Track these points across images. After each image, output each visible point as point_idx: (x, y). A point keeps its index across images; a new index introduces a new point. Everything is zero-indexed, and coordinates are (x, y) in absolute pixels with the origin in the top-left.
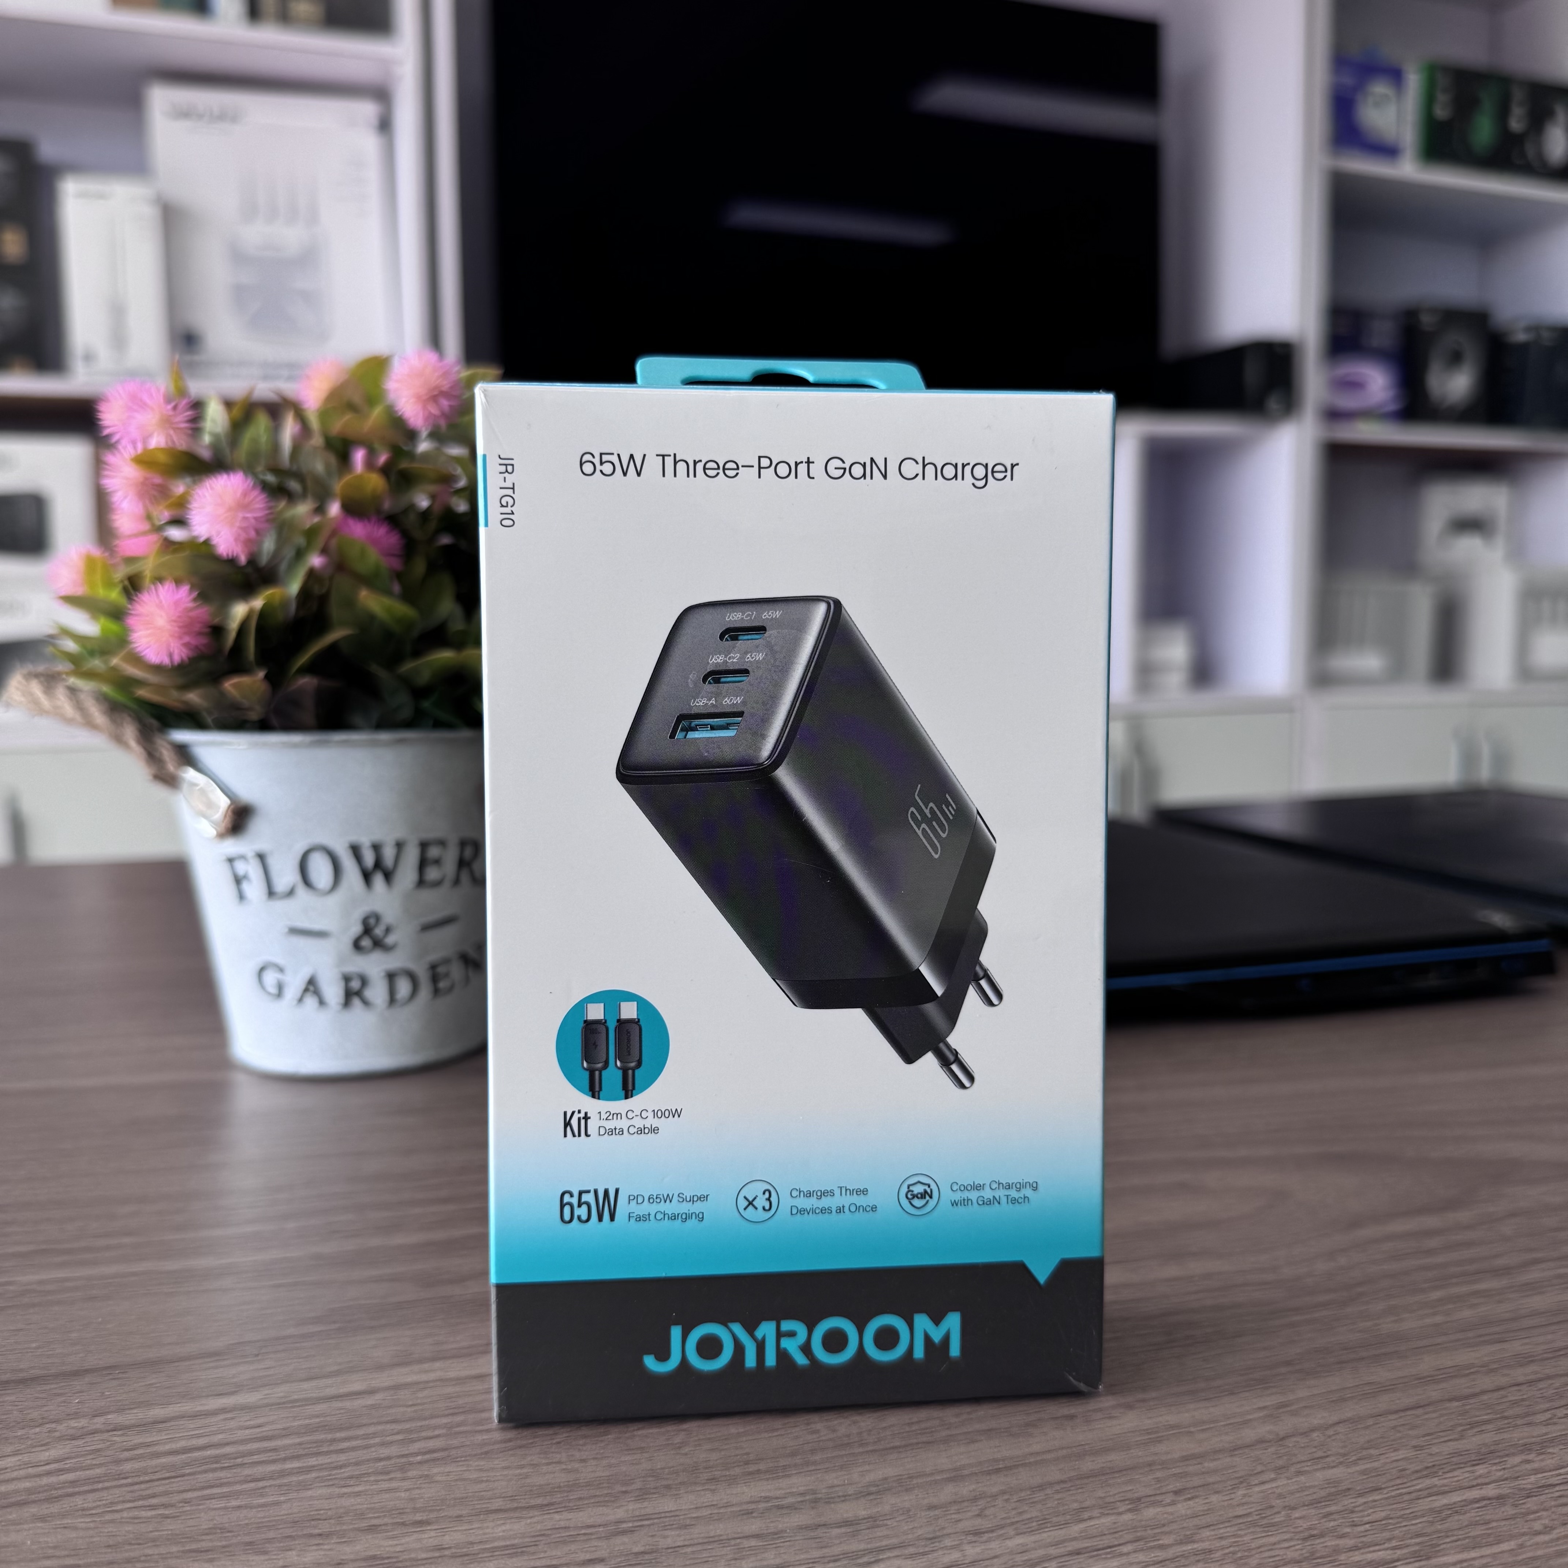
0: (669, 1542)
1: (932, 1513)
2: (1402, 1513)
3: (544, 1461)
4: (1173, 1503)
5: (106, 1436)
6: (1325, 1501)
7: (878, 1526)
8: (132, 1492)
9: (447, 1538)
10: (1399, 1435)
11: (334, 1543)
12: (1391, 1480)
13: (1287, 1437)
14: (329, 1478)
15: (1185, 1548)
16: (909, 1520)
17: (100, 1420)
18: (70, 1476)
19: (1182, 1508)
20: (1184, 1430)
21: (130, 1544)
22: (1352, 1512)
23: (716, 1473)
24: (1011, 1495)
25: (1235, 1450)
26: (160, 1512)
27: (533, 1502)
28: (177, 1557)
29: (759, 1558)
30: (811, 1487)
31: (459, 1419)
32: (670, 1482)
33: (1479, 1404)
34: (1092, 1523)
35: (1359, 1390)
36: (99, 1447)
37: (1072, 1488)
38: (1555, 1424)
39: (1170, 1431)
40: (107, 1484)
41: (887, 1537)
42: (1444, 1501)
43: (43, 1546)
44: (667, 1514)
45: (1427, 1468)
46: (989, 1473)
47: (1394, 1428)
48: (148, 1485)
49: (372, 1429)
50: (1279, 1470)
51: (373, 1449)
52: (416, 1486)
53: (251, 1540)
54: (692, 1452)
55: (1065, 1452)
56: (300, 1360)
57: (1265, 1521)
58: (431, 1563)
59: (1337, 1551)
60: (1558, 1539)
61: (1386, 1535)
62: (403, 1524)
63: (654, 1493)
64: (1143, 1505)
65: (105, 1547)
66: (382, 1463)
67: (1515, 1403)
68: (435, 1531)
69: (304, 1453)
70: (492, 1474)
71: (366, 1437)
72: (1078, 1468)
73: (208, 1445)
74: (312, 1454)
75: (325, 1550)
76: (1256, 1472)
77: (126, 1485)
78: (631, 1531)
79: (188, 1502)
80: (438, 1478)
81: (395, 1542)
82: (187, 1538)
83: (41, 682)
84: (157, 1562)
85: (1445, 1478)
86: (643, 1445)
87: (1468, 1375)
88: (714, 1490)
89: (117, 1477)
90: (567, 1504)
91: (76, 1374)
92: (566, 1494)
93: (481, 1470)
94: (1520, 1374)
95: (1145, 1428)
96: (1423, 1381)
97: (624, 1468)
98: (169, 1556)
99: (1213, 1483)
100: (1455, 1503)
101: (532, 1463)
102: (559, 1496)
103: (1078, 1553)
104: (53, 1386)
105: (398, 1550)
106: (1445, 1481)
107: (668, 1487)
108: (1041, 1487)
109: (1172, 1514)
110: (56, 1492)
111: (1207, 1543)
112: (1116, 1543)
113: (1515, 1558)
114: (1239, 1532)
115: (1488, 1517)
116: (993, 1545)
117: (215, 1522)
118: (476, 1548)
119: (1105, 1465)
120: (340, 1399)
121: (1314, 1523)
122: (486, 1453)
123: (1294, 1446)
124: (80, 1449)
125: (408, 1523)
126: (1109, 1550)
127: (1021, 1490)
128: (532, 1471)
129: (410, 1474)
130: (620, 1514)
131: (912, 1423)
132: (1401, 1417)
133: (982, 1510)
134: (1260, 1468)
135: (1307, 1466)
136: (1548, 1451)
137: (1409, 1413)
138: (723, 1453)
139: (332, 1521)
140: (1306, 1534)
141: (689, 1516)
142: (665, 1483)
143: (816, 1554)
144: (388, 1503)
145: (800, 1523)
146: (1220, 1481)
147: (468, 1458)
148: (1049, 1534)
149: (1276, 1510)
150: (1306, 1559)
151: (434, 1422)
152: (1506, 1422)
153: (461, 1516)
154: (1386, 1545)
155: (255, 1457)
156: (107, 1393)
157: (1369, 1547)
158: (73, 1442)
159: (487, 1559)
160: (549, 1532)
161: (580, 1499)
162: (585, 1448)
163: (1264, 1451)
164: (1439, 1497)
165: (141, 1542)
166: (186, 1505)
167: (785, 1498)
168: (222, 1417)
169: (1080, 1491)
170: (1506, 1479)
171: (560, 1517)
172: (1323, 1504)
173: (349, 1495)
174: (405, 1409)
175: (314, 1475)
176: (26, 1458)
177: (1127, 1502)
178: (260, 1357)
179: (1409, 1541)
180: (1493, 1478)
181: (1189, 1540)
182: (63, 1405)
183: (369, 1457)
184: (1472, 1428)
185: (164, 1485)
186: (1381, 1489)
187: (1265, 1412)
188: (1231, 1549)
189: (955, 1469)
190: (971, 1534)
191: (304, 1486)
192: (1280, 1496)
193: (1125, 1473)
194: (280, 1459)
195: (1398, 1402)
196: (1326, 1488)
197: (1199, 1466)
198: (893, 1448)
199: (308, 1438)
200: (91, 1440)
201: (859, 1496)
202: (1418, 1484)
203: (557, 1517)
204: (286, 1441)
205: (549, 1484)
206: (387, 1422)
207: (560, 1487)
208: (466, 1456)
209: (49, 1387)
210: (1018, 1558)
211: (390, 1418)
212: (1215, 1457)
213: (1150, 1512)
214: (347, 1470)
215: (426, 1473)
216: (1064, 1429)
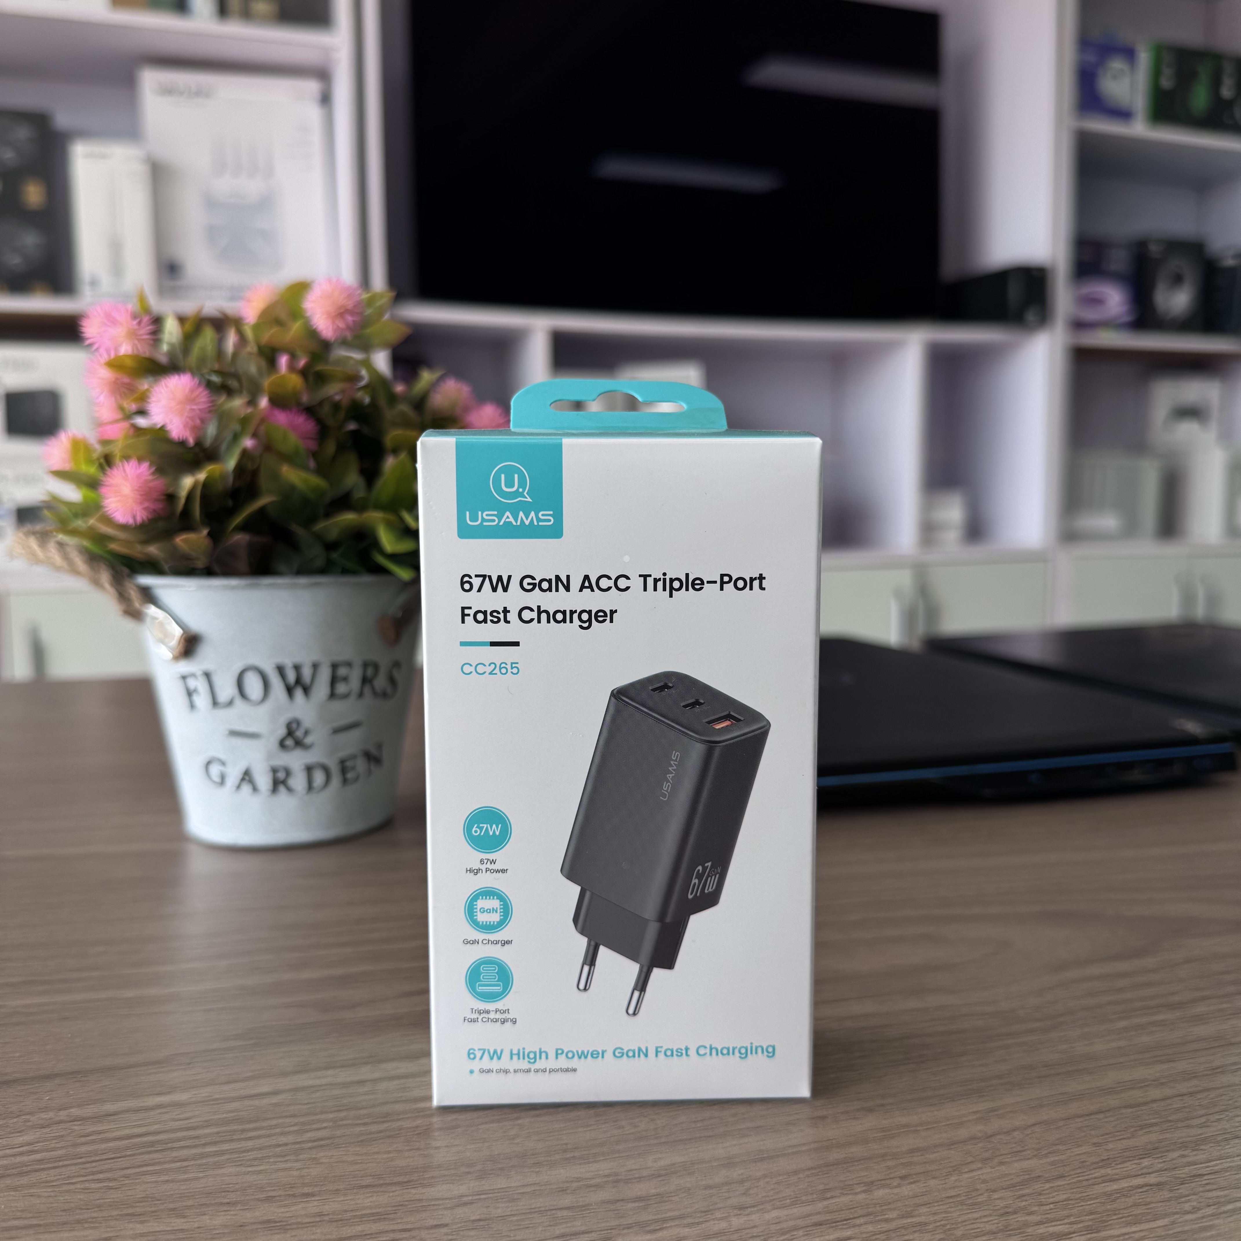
0: (500, 1212)
1: (707, 1192)
2: (1080, 1195)
3: (406, 1148)
4: (899, 1186)
5: (68, 1125)
6: (1019, 1186)
7: (664, 1202)
8: (84, 1169)
9: (326, 1207)
10: (1083, 1134)
11: (238, 1210)
12: (1074, 1170)
13: (993, 1135)
14: (238, 1159)
15: (905, 1222)
16: (689, 1197)
17: (64, 1113)
18: (38, 1156)
19: (906, 1190)
21: (81, 1209)
22: (1040, 1194)
23: (541, 1159)
24: (771, 1178)
25: (952, 1144)
26: (105, 1185)
27: (396, 1180)
28: (116, 1219)
29: (569, 1225)
30: (614, 1171)
31: (343, 1114)
32: (504, 1166)
33: (1148, 1110)
34: (834, 1201)
35: (1054, 1099)
36: (62, 1133)
37: (820, 1174)
38: (1208, 1126)
39: (901, 1129)
40: (66, 1163)
41: (670, 1210)
42: (1115, 1186)
43: (13, 1209)
44: (500, 1190)
45: (1103, 1160)
46: (755, 1161)
47: (1079, 1128)
48: (97, 1164)
49: (274, 1122)
50: (985, 1160)
51: (274, 1137)
52: (305, 1167)
53: (175, 1207)
54: (523, 1142)
55: (817, 1145)
56: (222, 1068)
57: (970, 1201)
58: (313, 1226)
59: (1026, 1225)
60: (1203, 1217)
61: (1066, 1212)
62: (294, 1196)
63: (491, 1174)
64: (875, 1187)
65: (61, 1211)
66: (280, 1149)
67: (1178, 1110)
68: (318, 1202)
69: (220, 1140)
70: (364, 1158)
71: (270, 1127)
72: (826, 1158)
73: (145, 1133)
74: (227, 1141)
75: (232, 1215)
76: (966, 1162)
77: (81, 1163)
78: (471, 1203)
79: (128, 1177)
80: (324, 1161)
81: (286, 1210)
82: (125, 1204)
83: (37, 538)
84: (101, 1223)
85: (1117, 1169)
87: (1141, 1087)
88: (538, 1172)
89: (74, 1157)
90: (422, 1182)
91: (49, 1077)
92: (420, 1174)
93: (357, 1155)
94: (1183, 1087)
95: (882, 1127)
96: (1106, 1091)
97: (468, 1154)
98: (110, 1218)
99: (932, 1171)
100: (1123, 1188)
101: (397, 1149)
102: (416, 1175)
103: (820, 1224)
104: (29, 1087)
105: (288, 1216)
106: (1116, 1171)
107: (502, 1169)
108: (795, 1173)
109: (897, 1194)
110: (26, 1168)
111: (923, 1218)
112: (850, 1217)
113: (1167, 1232)
114: (949, 1209)
115: (1148, 1200)
116: (753, 1217)
117: (148, 1192)
118: (349, 1214)
119: (847, 1156)
120: (251, 1098)
121: (1009, 1202)
122: (362, 1141)
123: (999, 1142)
124: (47, 1136)
125: (296, 1195)
126: (845, 1222)
127: (780, 1175)
128: (397, 1155)
129: (301, 1157)
130: (463, 1189)
131: (698, 1121)
132: (1085, 1120)
133: (748, 1190)
134: (970, 1159)
135: (1008, 1158)
136: (1201, 1148)
137: (1093, 1117)
138: (547, 1143)
139: (239, 1193)
140: (1002, 1211)
141: (518, 1192)
142: (499, 1166)
143: (614, 1223)
144: (283, 1179)
145: (603, 1199)
146: (937, 1169)
147: (347, 1145)
148: (799, 1209)
149: (980, 1192)
150: (1001, 1230)
151: (323, 1117)
152: (1170, 1124)
153: (338, 1190)
154: (1066, 1221)
155: (182, 1143)
156: (71, 1092)
157: (1052, 1222)
158: (42, 1130)
159: (356, 1223)
160: (407, 1203)
161: (433, 1178)
162: (439, 1138)
163: (974, 1146)
164: (1111, 1183)
165: (89, 1207)
166: (126, 1179)
167: (593, 1178)
168: (159, 1111)
169: (826, 1175)
170: (1166, 1170)
171: (416, 1191)
172: (1018, 1187)
173: (254, 1173)
174: (302, 1106)
175: (227, 1157)
177: (862, 1185)
178: (191, 1066)
179: (1083, 1218)
180: (1156, 1169)
181: (909, 1215)
182: (36, 1101)
183: (270, 1144)
184: (1141, 1129)
185: (110, 1163)
186: (1064, 1177)
187: (978, 1115)
188: (942, 1223)
189: (729, 1158)
190: (737, 1208)
191: (219, 1166)
192: (984, 1181)
193: (862, 1162)
194: (201, 1144)
195: (1084, 1108)
196: (1021, 1175)
197: (923, 1157)
198: (680, 1140)
199: (224, 1128)
200: (55, 1128)
201: (651, 1177)
202: (1095, 1173)
203: (413, 1191)
204: (207, 1131)
205: (409, 1166)
206: (286, 1117)
207: (417, 1168)
208: (346, 1144)
209: (26, 1087)
210: (773, 1228)
211: (289, 1114)
212: (935, 1150)
213: (880, 1193)
214: (253, 1153)
215: (314, 1156)
216: (817, 1127)
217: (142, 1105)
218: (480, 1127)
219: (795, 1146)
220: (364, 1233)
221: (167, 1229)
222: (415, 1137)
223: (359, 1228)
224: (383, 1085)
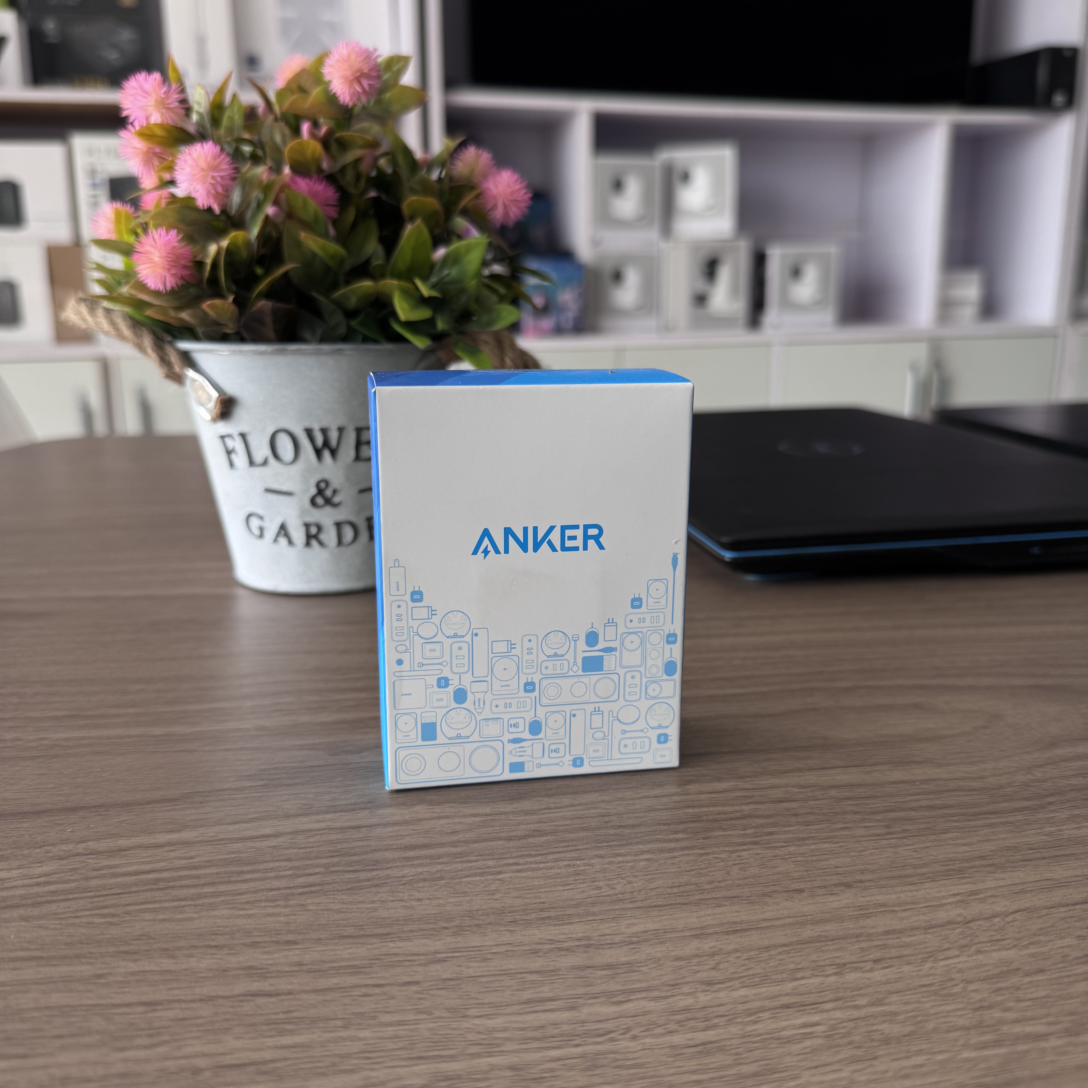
0: (471, 972)
1: (677, 964)
2: (1060, 993)
3: (391, 899)
4: (871, 970)
5: (83, 858)
6: (997, 978)
7: (633, 972)
8: (92, 903)
9: (306, 957)
10: (1067, 925)
11: (225, 954)
12: (1054, 964)
13: (973, 920)
15: (874, 1010)
16: (659, 968)
17: (83, 846)
18: (52, 888)
19: (878, 975)
20: (890, 909)
21: (82, 943)
22: (1018, 989)
23: (517, 917)
24: (742, 953)
25: (930, 928)
26: (107, 920)
27: (376, 931)
28: (112, 956)
29: (537, 990)
30: (586, 935)
31: (336, 860)
32: (481, 922)
34: (803, 982)
35: (1039, 885)
36: (77, 866)
37: (792, 952)
39: (878, 909)
40: (76, 896)
41: (639, 981)
43: (21, 940)
44: (474, 949)
46: (728, 933)
47: (1063, 919)
48: (103, 898)
49: (271, 865)
50: (963, 948)
51: (268, 881)
52: (292, 913)
53: (167, 947)
54: (502, 899)
55: (791, 920)
56: (231, 808)
57: (944, 992)
58: (291, 976)
59: (1001, 1022)
61: (1043, 1011)
62: (277, 942)
63: (467, 931)
64: (847, 971)
65: (64, 944)
66: (272, 893)
68: (298, 950)
69: (218, 881)
70: (349, 906)
71: (266, 870)
72: (799, 935)
73: (153, 870)
74: (224, 882)
75: (218, 959)
76: (943, 948)
77: (90, 897)
78: (444, 961)
79: (129, 914)
80: (311, 907)
81: (269, 957)
82: (122, 941)
83: (87, 306)
84: (97, 959)
86: (467, 890)
88: (512, 931)
89: (84, 890)
90: (401, 935)
91: (74, 810)
92: (401, 927)
93: (343, 903)
95: (859, 905)
97: (448, 908)
98: (106, 954)
99: (907, 956)
101: (381, 899)
102: (396, 928)
103: (787, 1006)
104: (56, 818)
105: (270, 963)
107: (478, 926)
108: (767, 948)
109: (869, 979)
110: (39, 899)
111: (894, 1007)
112: (820, 1000)
114: (921, 1000)
116: (721, 994)
117: (144, 930)
118: (327, 965)
119: (821, 933)
120: (253, 840)
121: (985, 996)
122: (349, 889)
123: (978, 929)
124: (63, 867)
125: (281, 942)
126: (813, 1006)
127: (751, 950)
128: (380, 906)
129: (291, 903)
130: (438, 945)
131: (674, 887)
132: (1070, 910)
133: (718, 964)
134: (946, 946)
135: (986, 947)
137: (1078, 907)
138: (525, 901)
139: (227, 937)
140: (977, 1005)
141: (491, 951)
142: (477, 922)
143: (581, 991)
144: (271, 925)
145: (573, 964)
146: (913, 954)
147: (335, 893)
148: (768, 988)
149: (955, 982)
150: (976, 1026)
151: (317, 862)
153: (320, 939)
155: (183, 882)
156: (92, 826)
157: (1028, 1021)
158: (60, 861)
159: (332, 975)
160: (383, 957)
161: (411, 931)
162: (422, 890)
163: (953, 932)
165: (89, 942)
166: (127, 916)
167: (566, 942)
168: (167, 849)
169: (799, 954)
171: (394, 945)
172: (995, 980)
173: (243, 916)
174: (298, 850)
175: (222, 898)
176: (25, 871)
177: (834, 967)
178: (203, 805)
179: (1062, 1019)
181: (880, 1002)
182: (59, 832)
183: (263, 888)
185: (115, 899)
186: (1045, 971)
187: (958, 898)
188: (913, 1014)
189: (702, 928)
190: (706, 984)
191: (212, 907)
192: (960, 971)
193: (836, 941)
194: (201, 884)
195: (1069, 896)
197: (898, 940)
198: (655, 906)
199: (224, 869)
200: (73, 860)
201: (623, 944)
202: (1077, 969)
203: (391, 945)
204: (207, 871)
205: (390, 918)
206: (282, 860)
207: (398, 920)
208: (334, 891)
209: (53, 818)
210: (741, 1007)
211: (285, 857)
212: (912, 934)
213: (851, 977)
214: (246, 896)
215: (303, 903)
216: (792, 901)
217: (152, 841)
218: (463, 880)
219: (769, 920)
220: (338, 986)
221: (156, 969)
222: (401, 887)
223: (335, 981)
224: (379, 831)
